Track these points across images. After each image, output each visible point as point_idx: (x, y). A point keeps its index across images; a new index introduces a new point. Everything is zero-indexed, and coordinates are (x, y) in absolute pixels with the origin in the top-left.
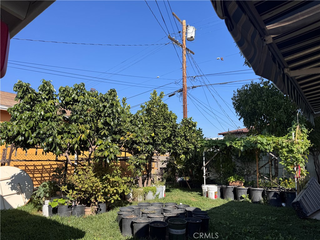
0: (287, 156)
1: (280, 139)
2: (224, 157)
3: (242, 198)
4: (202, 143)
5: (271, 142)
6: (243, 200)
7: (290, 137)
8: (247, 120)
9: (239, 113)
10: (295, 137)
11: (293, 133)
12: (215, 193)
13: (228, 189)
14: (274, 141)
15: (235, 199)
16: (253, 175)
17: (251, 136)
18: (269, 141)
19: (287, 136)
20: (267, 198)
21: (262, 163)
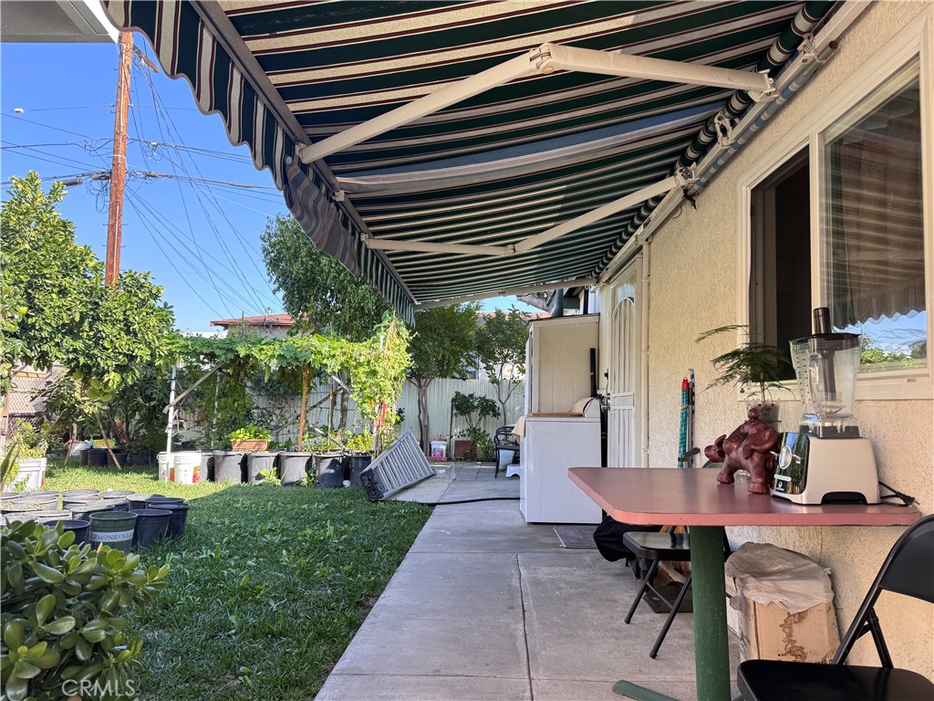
0: (364, 383)
1: (357, 346)
2: (227, 383)
3: (259, 477)
4: (173, 344)
5: (338, 352)
6: (261, 482)
7: (375, 345)
8: (293, 296)
9: (274, 278)
10: (384, 344)
11: (382, 338)
12: (195, 469)
13: (228, 458)
14: (344, 350)
15: (242, 481)
16: (291, 426)
17: (299, 335)
18: (334, 349)
19: (370, 341)
20: (315, 472)
21: (314, 399)
